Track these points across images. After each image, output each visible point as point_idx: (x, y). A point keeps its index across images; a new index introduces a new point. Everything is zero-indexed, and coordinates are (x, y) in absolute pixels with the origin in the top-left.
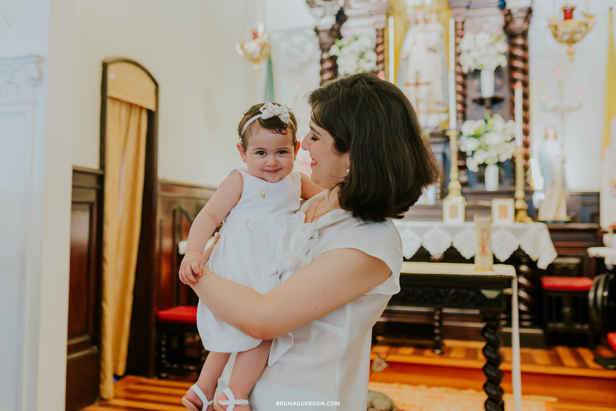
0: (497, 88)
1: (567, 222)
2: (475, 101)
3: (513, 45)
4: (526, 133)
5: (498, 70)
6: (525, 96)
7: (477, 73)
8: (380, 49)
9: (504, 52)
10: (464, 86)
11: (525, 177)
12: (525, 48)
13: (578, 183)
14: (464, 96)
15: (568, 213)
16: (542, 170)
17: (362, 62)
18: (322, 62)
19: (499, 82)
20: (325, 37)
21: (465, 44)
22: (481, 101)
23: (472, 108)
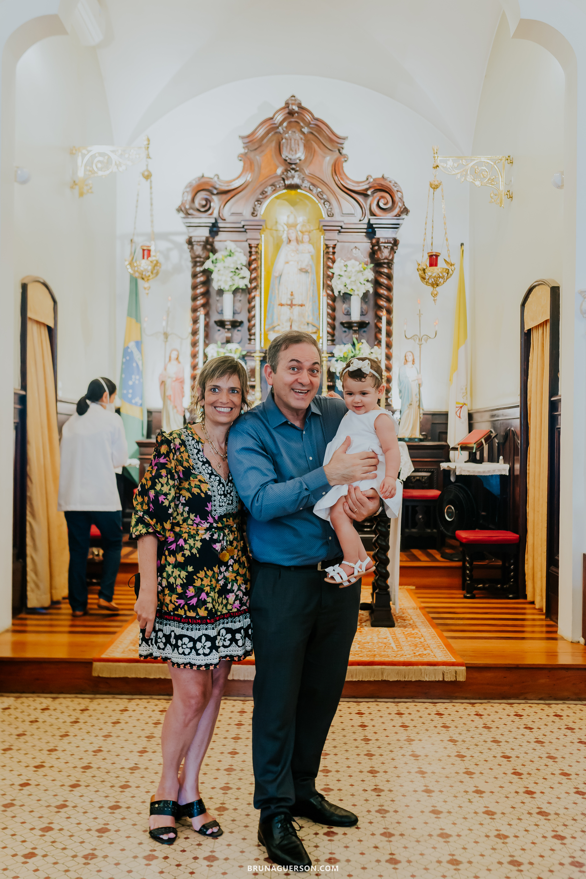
0: (363, 314)
1: (421, 440)
2: (342, 324)
3: (378, 273)
4: (388, 357)
5: (365, 295)
6: (389, 323)
7: (346, 297)
8: (253, 266)
9: (370, 280)
10: (334, 309)
11: (387, 399)
12: (389, 277)
13: (431, 405)
14: (334, 318)
15: (421, 431)
16: (400, 391)
17: (237, 278)
18: (194, 276)
19: (365, 307)
20: (198, 250)
21: (337, 269)
22: (349, 325)
23: (339, 330)
